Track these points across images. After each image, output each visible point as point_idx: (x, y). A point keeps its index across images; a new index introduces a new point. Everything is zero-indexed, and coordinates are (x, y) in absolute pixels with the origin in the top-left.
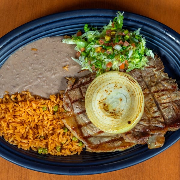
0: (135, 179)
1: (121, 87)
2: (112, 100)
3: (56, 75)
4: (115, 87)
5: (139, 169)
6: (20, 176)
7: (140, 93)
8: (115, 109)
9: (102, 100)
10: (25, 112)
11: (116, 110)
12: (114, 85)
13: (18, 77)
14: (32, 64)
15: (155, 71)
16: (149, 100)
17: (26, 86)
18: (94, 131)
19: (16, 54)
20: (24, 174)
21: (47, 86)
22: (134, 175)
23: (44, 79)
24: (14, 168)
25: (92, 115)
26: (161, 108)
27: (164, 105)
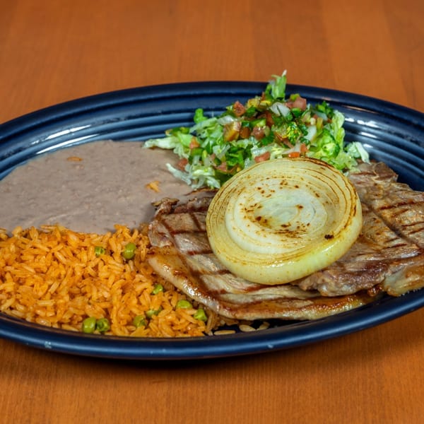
0: (362, 414)
1: (297, 187)
2: (278, 208)
3: (128, 198)
4: (281, 184)
5: (370, 393)
6: (27, 418)
7: (347, 182)
8: (287, 224)
9: (252, 206)
10: (48, 253)
11: (290, 225)
12: (278, 181)
13: (33, 203)
14: (68, 181)
15: (376, 179)
16: (372, 223)
17: (52, 216)
18: (236, 286)
19: (29, 166)
20: (37, 414)
21: (107, 217)
22: (359, 405)
23: (99, 204)
24: (8, 402)
25: (228, 245)
26: (406, 233)
27: (413, 227)
